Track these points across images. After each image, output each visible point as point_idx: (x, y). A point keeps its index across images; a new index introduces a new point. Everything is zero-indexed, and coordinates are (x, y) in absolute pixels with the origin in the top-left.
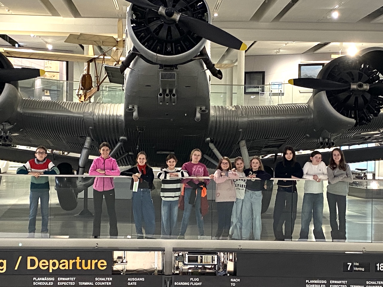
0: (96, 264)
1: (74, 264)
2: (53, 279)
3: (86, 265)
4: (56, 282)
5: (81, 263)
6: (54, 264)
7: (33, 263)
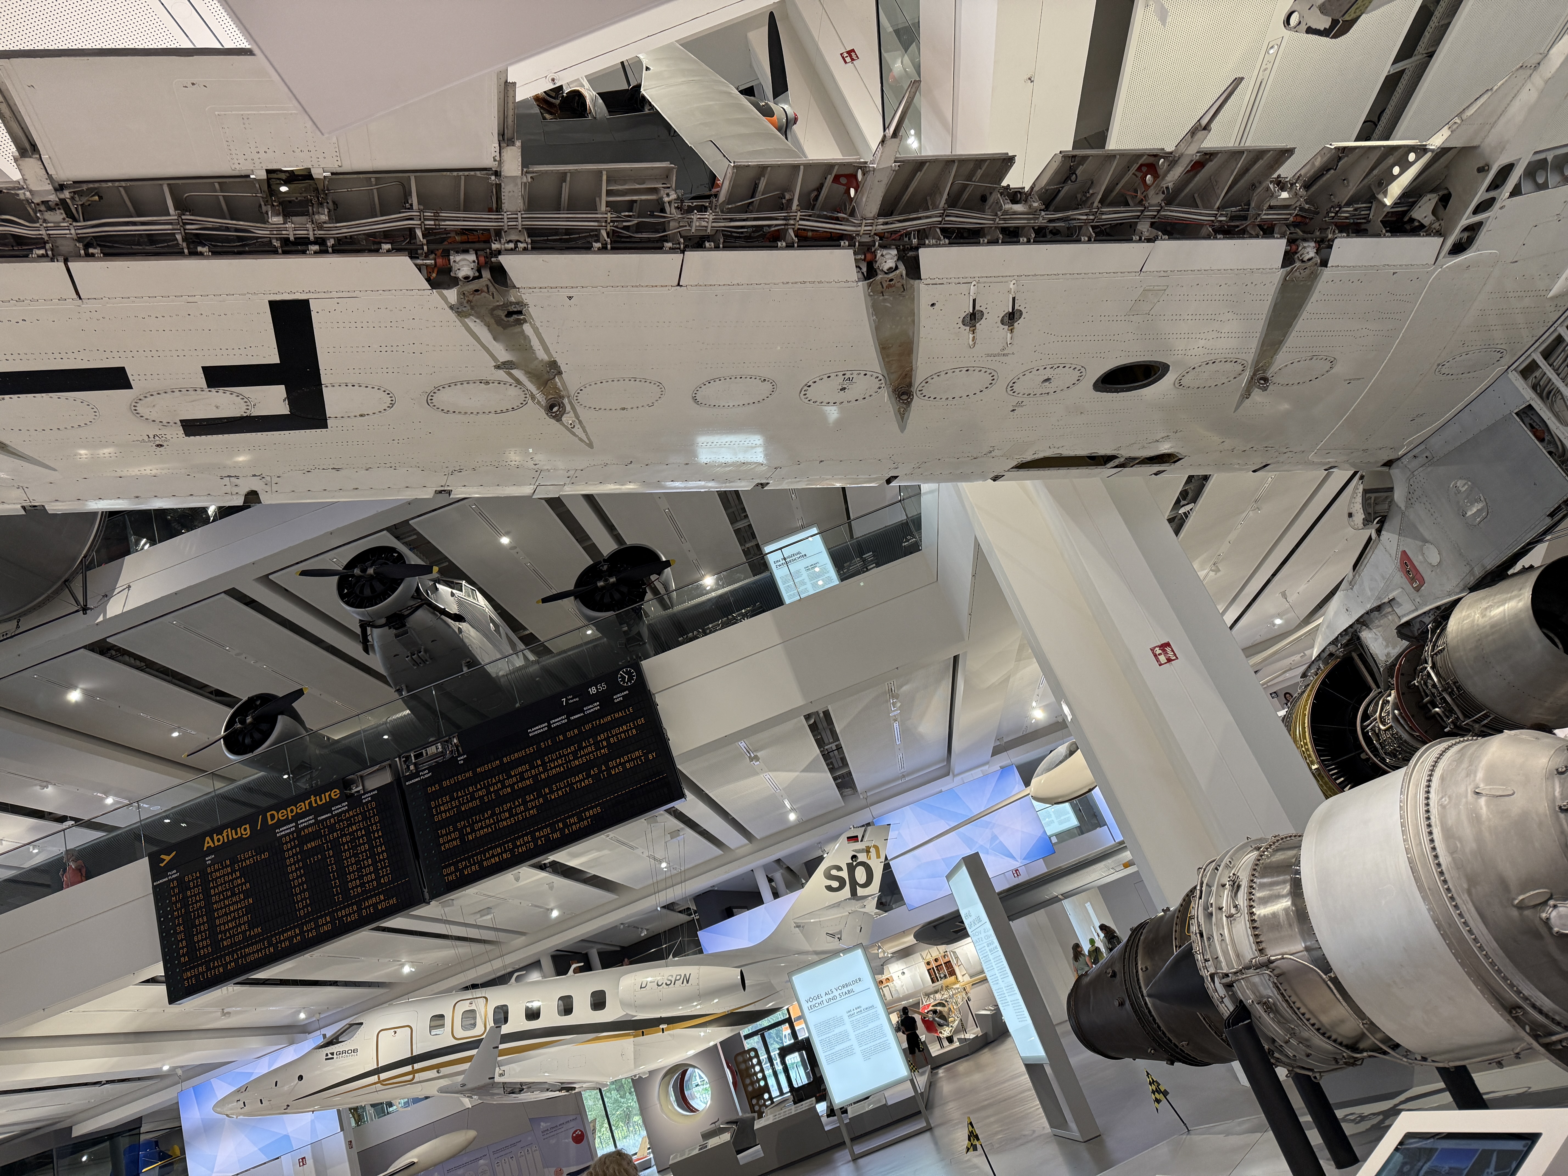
0: (330, 795)
1: (310, 803)
2: (294, 824)
3: (321, 800)
4: (297, 826)
5: (316, 800)
6: (292, 811)
7: (272, 817)
